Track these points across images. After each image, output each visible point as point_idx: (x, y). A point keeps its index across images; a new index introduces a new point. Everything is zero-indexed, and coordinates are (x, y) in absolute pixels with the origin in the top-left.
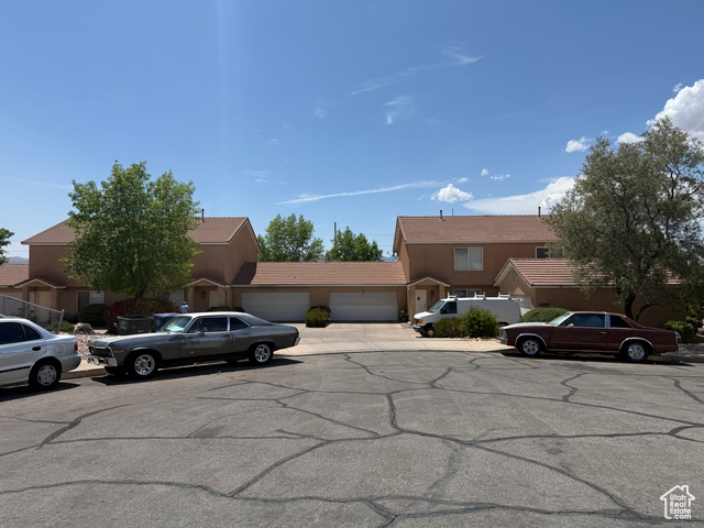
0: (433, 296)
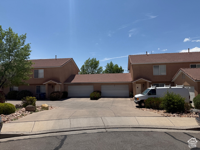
0: (144, 87)
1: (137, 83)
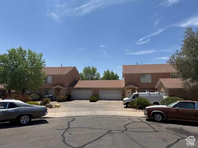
0: (134, 92)
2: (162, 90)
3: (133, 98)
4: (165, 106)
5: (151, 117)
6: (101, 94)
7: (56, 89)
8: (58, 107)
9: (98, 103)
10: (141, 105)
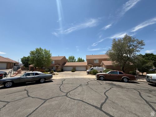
0: (91, 67)
1: (89, 66)
2: (104, 66)
3: (91, 70)
4: (105, 73)
5: (99, 78)
6: (77, 69)
7: (56, 66)
8: (58, 74)
9: (75, 72)
10: (94, 73)
